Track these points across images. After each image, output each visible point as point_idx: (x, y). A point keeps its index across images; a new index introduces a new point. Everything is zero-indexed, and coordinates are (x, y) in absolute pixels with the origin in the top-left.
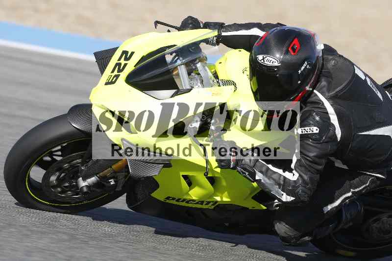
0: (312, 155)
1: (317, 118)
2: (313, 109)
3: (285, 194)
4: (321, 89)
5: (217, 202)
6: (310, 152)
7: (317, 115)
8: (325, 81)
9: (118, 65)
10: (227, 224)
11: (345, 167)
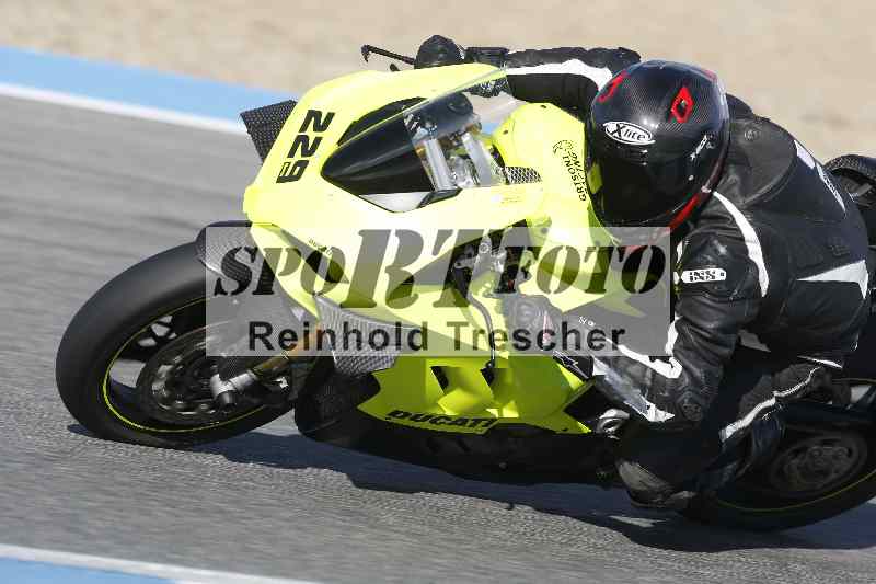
0: (711, 326)
1: (722, 250)
2: (713, 231)
3: (653, 406)
4: (729, 188)
5: (494, 420)
6: (705, 320)
7: (722, 243)
8: (735, 172)
9: (302, 139)
10: (502, 465)
11: (764, 348)
